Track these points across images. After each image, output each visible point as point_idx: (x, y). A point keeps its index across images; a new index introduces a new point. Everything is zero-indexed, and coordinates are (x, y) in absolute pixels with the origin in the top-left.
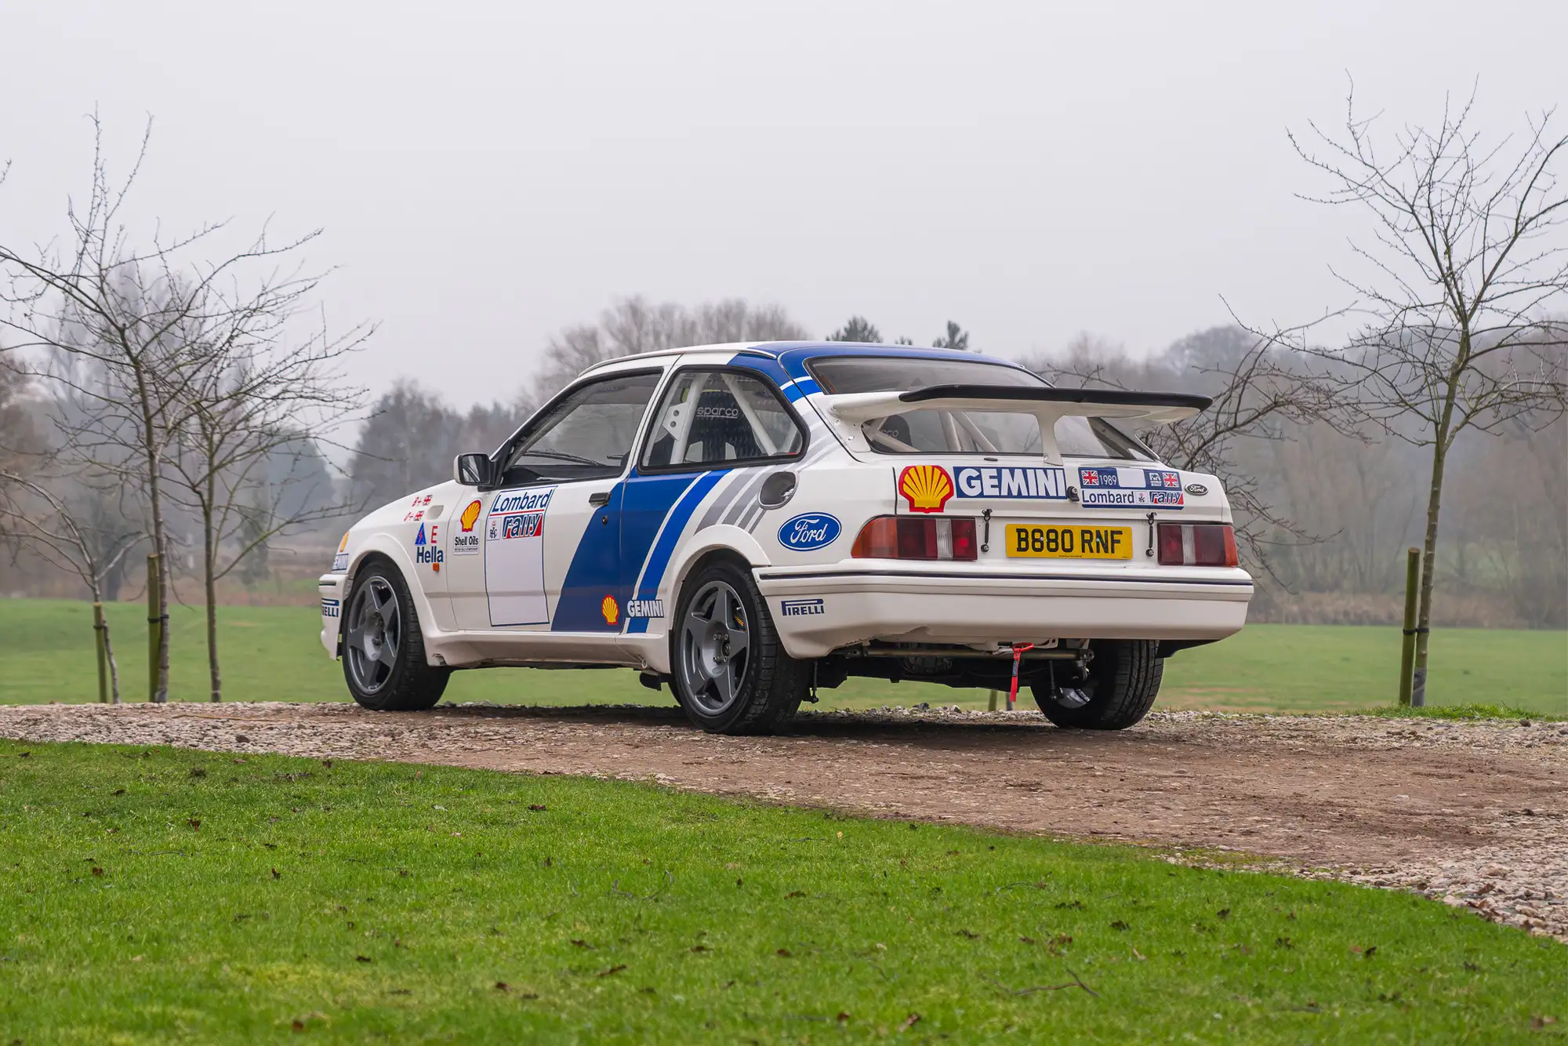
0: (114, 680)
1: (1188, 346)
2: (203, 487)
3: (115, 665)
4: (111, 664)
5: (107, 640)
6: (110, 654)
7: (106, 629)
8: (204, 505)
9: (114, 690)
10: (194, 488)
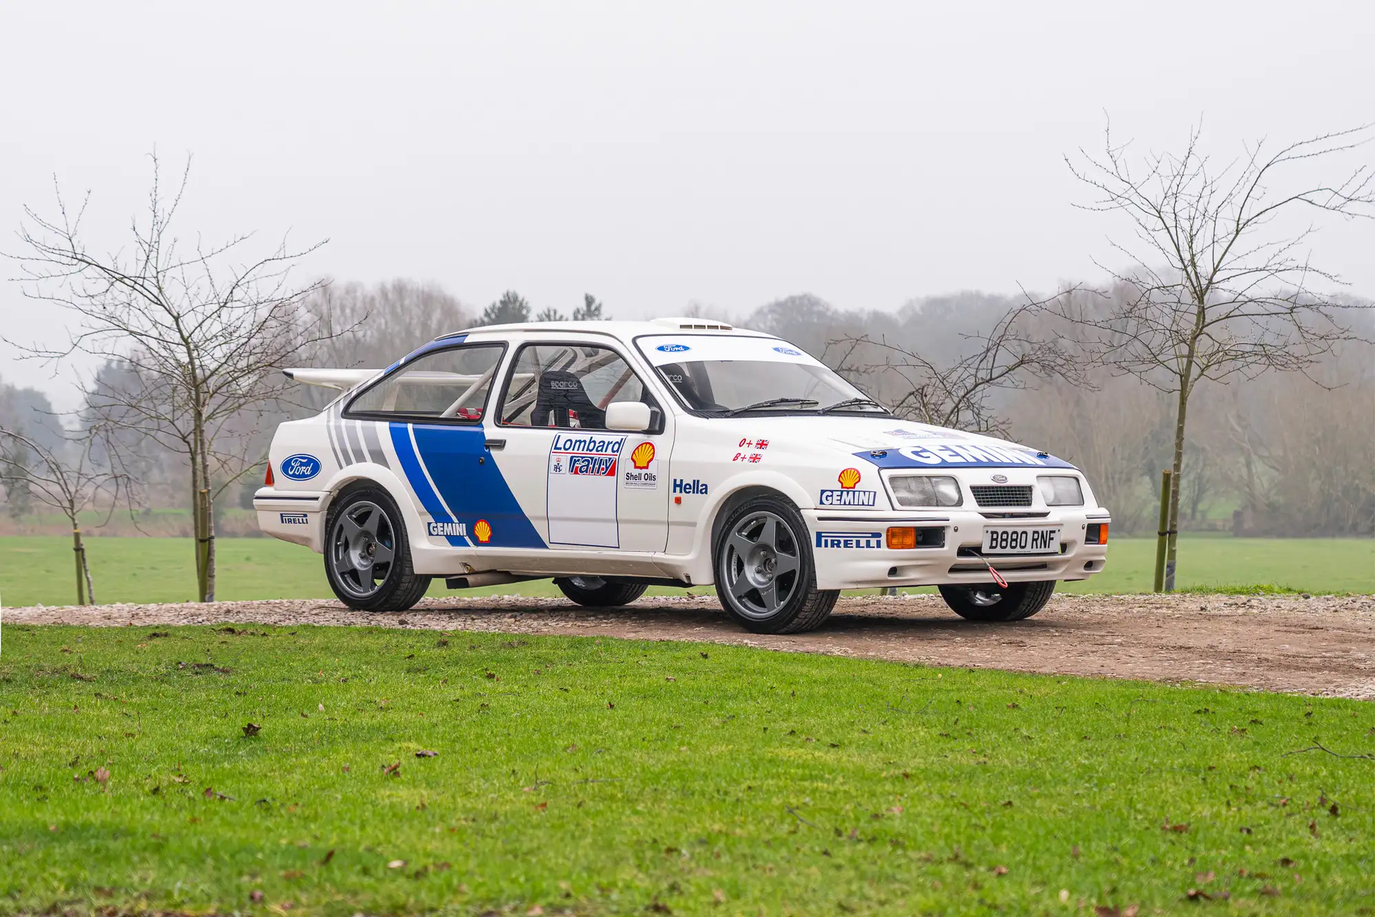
0: (90, 591)
1: (771, 311)
2: (191, 438)
3: (91, 579)
4: (88, 578)
5: (84, 559)
6: (86, 571)
7: (83, 550)
8: (191, 452)
9: (91, 598)
10: (184, 439)
